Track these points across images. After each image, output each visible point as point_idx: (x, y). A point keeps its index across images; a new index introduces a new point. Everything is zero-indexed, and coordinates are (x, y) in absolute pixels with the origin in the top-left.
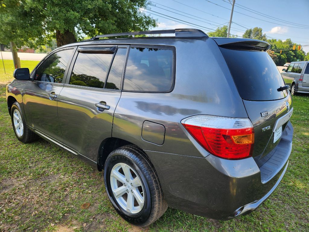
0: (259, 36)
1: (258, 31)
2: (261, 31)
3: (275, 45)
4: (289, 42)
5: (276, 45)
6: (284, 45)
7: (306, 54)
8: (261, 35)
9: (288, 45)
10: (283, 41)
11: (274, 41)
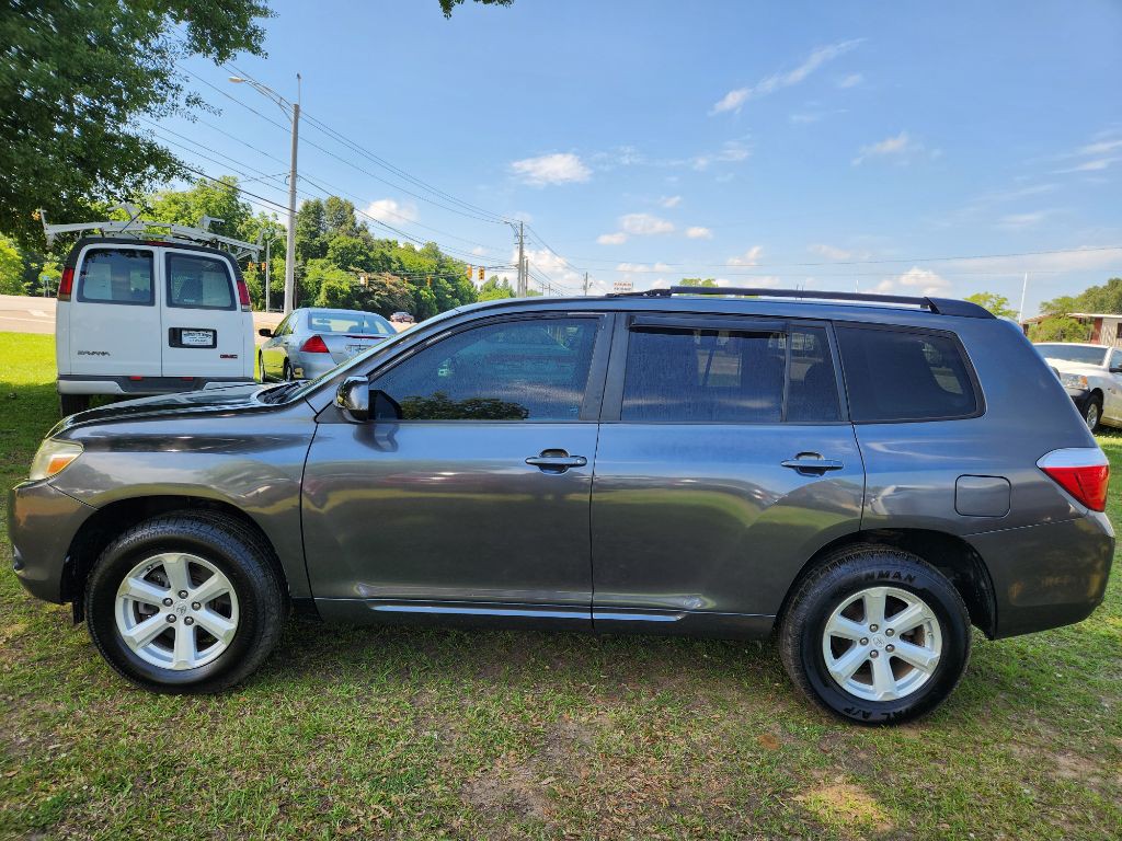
0: (349, 225)
1: (342, 208)
2: (352, 210)
3: (399, 259)
4: (433, 252)
5: (403, 259)
6: (421, 260)
7: (479, 289)
8: (354, 224)
9: (433, 262)
10: (418, 248)
11: (391, 245)
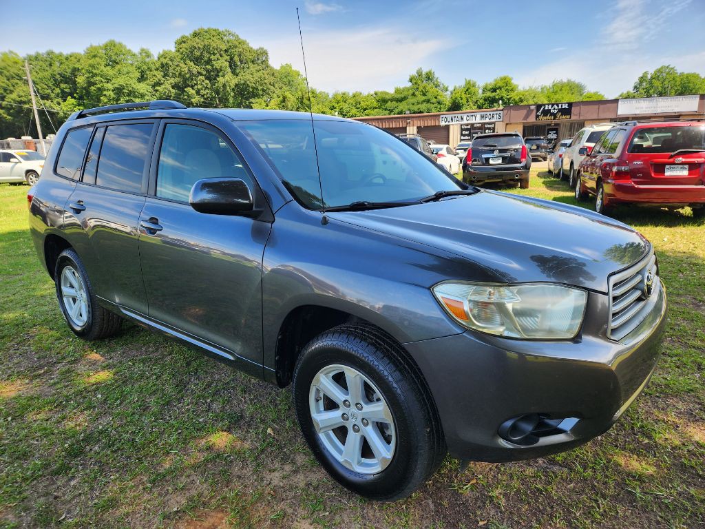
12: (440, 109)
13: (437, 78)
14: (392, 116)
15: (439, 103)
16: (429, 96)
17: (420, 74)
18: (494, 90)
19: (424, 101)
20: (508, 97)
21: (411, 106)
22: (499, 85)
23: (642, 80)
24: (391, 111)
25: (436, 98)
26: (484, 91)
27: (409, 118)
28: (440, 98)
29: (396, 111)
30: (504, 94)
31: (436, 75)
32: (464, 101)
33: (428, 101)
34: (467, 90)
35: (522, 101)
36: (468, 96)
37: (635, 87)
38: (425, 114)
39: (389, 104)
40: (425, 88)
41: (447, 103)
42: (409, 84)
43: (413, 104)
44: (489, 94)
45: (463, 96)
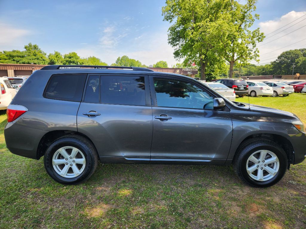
12: (45, 63)
13: (40, 49)
14: (18, 64)
15: (44, 60)
16: (38, 56)
17: (30, 45)
18: (70, 58)
19: (36, 59)
20: (77, 61)
21: (29, 60)
22: (72, 56)
23: (118, 59)
24: (18, 62)
25: (42, 58)
26: (65, 58)
27: (33, 66)
28: (44, 58)
29: (21, 62)
30: (75, 60)
31: (39, 47)
32: (56, 61)
33: (38, 59)
34: (57, 56)
35: (83, 64)
36: (58, 59)
37: (116, 62)
38: (37, 65)
39: (16, 59)
40: (35, 52)
41: (48, 61)
42: (25, 50)
43: (30, 60)
44: (68, 59)
45: (55, 58)
